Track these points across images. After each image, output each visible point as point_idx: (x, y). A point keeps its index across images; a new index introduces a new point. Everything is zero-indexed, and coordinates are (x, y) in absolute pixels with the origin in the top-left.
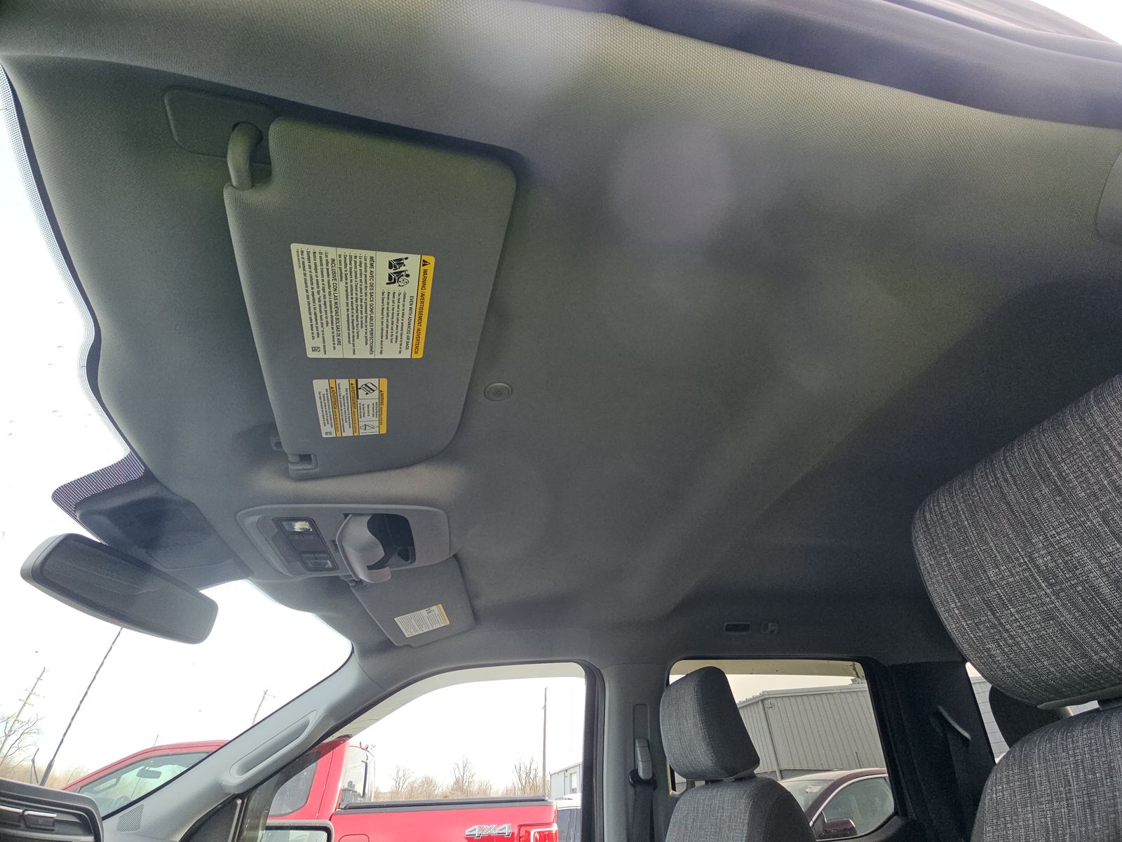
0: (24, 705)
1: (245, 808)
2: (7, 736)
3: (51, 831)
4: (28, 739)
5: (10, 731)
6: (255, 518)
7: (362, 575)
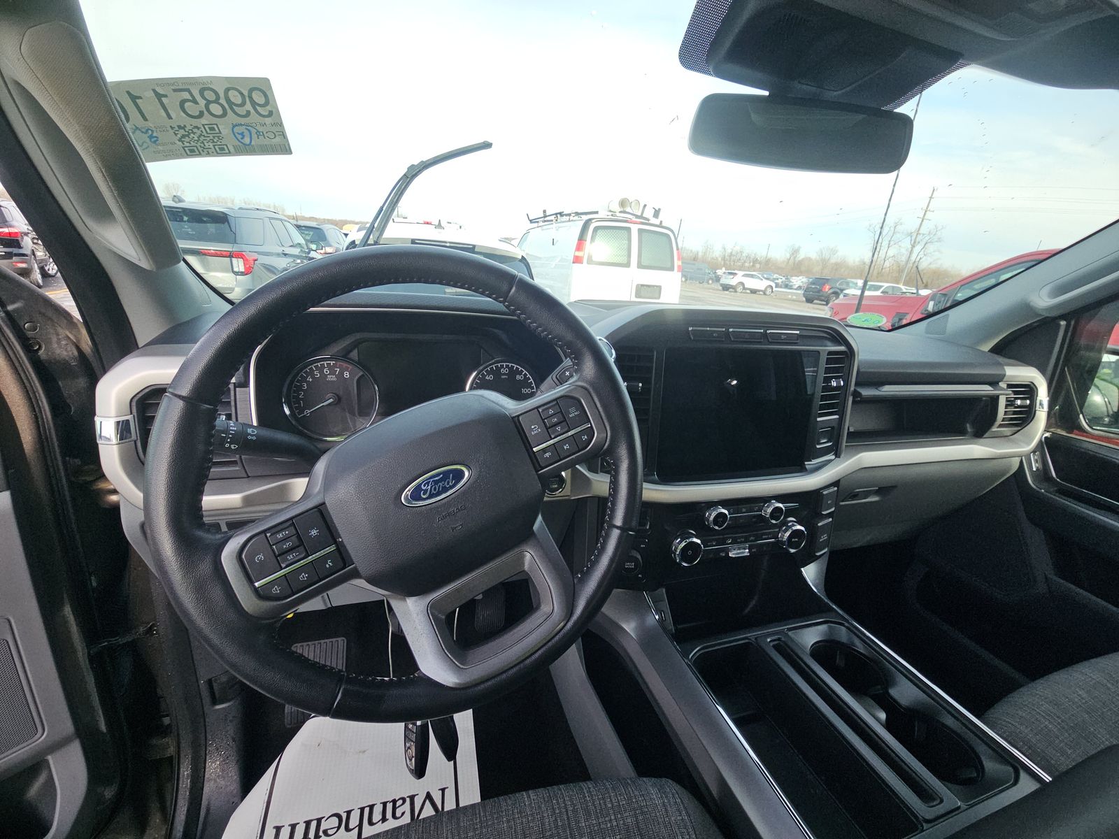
0: (922, 221)
1: (1072, 329)
2: (913, 246)
3: (795, 344)
4: (931, 248)
5: (915, 242)
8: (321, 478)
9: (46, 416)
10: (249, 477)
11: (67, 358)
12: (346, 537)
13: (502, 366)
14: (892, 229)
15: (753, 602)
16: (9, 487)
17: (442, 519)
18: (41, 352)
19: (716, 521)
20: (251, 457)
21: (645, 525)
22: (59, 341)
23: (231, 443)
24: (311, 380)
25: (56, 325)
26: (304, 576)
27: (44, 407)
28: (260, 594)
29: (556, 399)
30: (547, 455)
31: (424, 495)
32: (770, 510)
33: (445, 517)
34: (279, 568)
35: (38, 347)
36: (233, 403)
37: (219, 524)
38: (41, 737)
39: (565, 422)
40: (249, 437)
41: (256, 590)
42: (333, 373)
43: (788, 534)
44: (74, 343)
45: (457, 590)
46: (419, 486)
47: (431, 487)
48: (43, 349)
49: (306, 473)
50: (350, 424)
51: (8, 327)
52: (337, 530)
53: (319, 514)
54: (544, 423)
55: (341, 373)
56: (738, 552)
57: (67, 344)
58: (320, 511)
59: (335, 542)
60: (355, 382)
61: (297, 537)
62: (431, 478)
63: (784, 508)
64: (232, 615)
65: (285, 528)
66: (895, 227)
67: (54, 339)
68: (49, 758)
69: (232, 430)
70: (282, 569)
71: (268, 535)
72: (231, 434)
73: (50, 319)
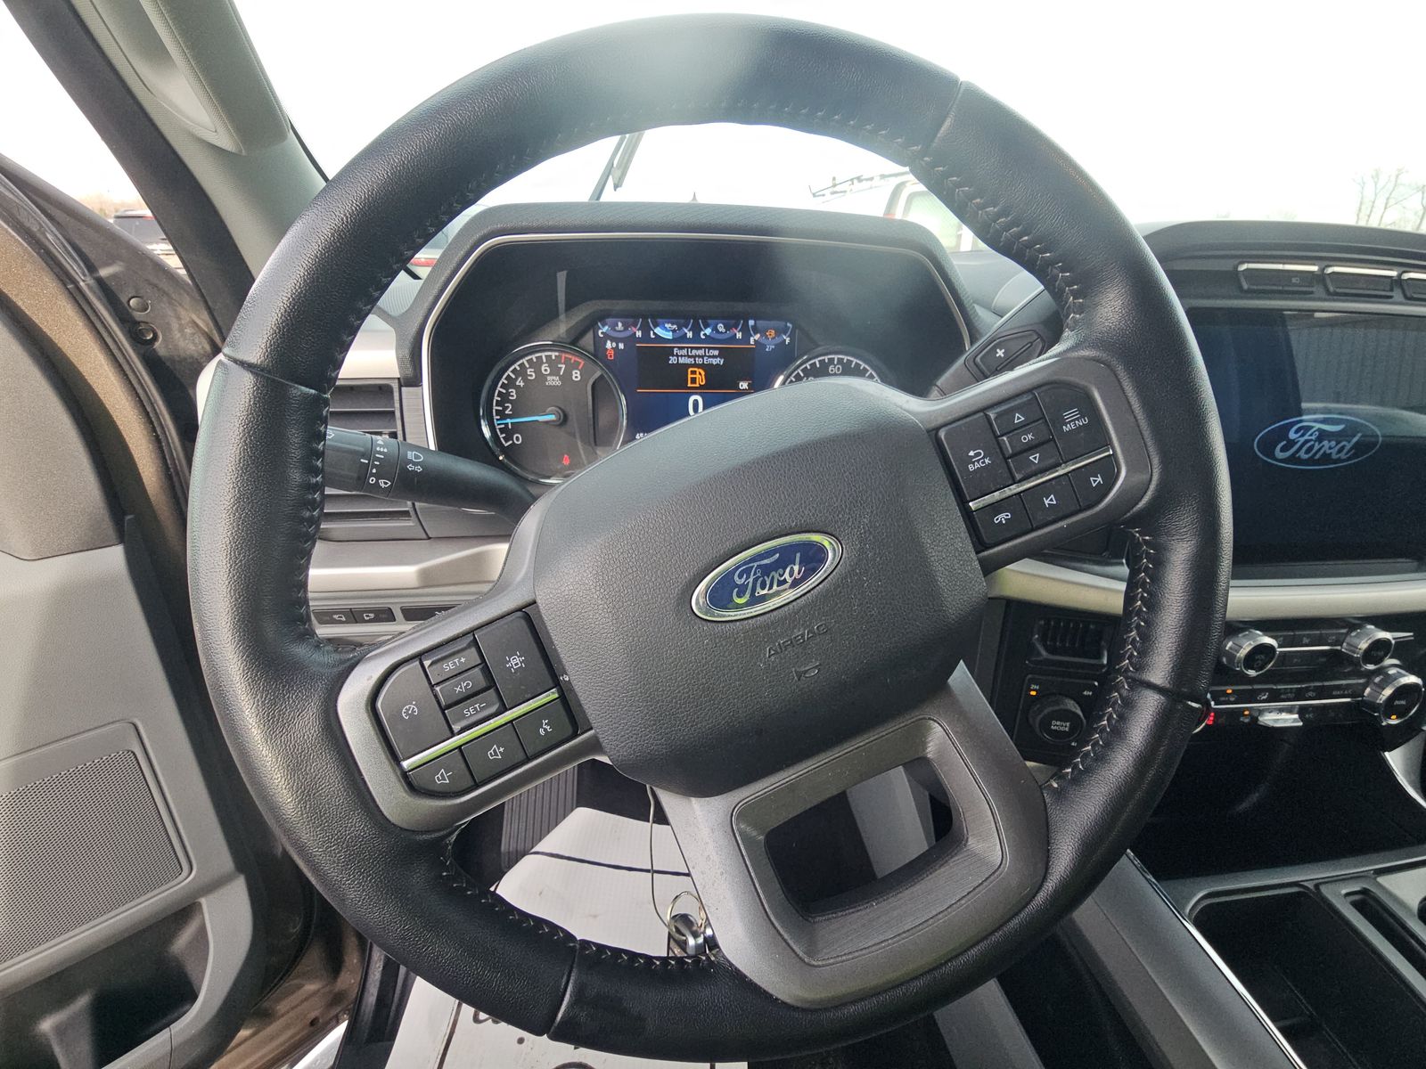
8: (530, 547)
9: (172, 439)
10: (429, 538)
11: (196, 355)
12: (574, 675)
13: (831, 361)
14: (1393, 179)
15: (1255, 797)
16: (122, 538)
17: (776, 653)
18: (157, 345)
19: (1250, 660)
20: (432, 505)
21: (1099, 656)
22: (181, 330)
23: (378, 476)
24: (522, 384)
25: (176, 303)
26: (496, 752)
27: (167, 426)
28: (411, 783)
29: (1030, 391)
30: (1002, 517)
31: (739, 596)
32: (1364, 645)
33: (783, 648)
34: (449, 735)
35: (151, 336)
36: (398, 414)
37: (390, 609)
38: (187, 878)
39: (1053, 444)
40: (410, 467)
41: (405, 775)
42: (555, 372)
43: (1388, 692)
44: (206, 333)
45: (791, 788)
46: (728, 576)
47: (755, 581)
48: (160, 339)
49: (505, 536)
50: (583, 456)
51: (99, 299)
52: (560, 662)
53: (523, 622)
54: (1000, 446)
55: (568, 373)
56: (1280, 717)
57: (194, 334)
58: (527, 615)
59: (557, 683)
60: (589, 388)
61: (482, 670)
62: (754, 559)
63: (1393, 642)
64: (357, 824)
65: (459, 652)
66: (1397, 176)
67: (175, 326)
68: (203, 901)
69: (380, 453)
70: (453, 734)
71: (427, 663)
72: (378, 459)
73: (165, 293)
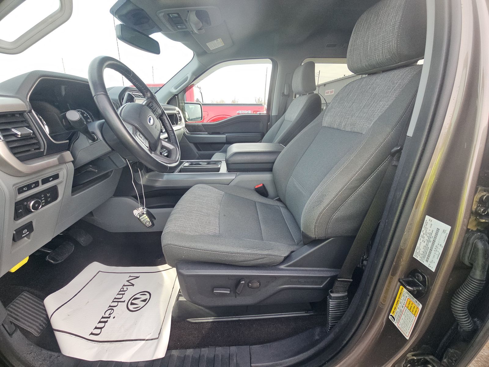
1: (178, 98)
6: (163, 14)
7: (196, 31)
